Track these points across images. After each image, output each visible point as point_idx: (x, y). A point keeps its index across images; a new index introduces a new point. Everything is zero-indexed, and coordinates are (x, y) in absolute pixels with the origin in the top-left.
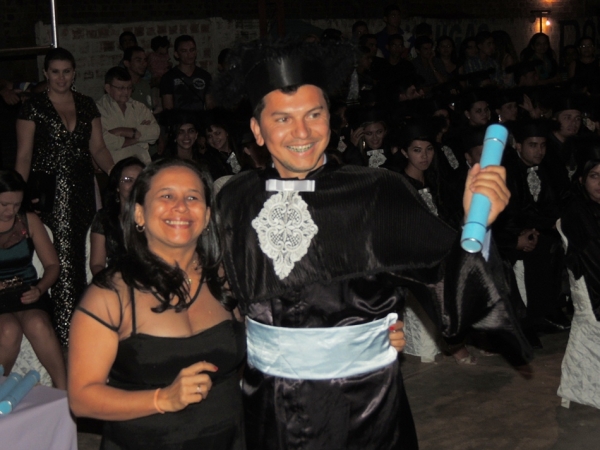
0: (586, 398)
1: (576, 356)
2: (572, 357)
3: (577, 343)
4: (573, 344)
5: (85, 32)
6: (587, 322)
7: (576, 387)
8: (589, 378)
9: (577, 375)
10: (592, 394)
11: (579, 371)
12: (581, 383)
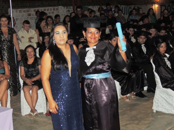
0: (160, 109)
1: (157, 98)
2: (156, 98)
3: (157, 94)
4: (156, 94)
5: (22, 11)
6: (160, 88)
7: (157, 106)
8: (161, 104)
9: (157, 103)
10: (162, 108)
11: (158, 102)
12: (159, 105)
